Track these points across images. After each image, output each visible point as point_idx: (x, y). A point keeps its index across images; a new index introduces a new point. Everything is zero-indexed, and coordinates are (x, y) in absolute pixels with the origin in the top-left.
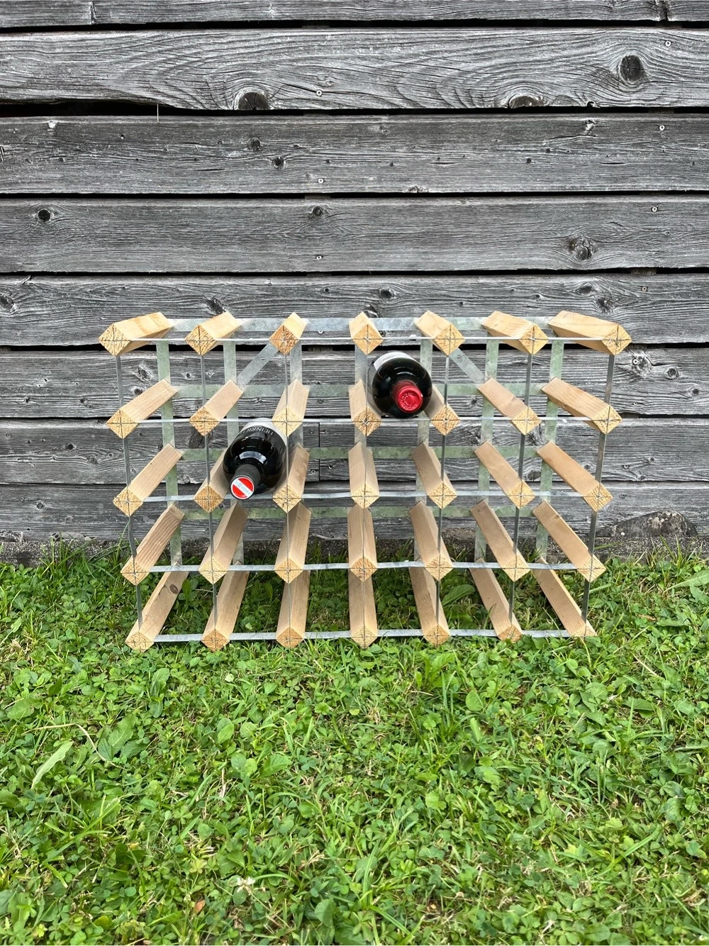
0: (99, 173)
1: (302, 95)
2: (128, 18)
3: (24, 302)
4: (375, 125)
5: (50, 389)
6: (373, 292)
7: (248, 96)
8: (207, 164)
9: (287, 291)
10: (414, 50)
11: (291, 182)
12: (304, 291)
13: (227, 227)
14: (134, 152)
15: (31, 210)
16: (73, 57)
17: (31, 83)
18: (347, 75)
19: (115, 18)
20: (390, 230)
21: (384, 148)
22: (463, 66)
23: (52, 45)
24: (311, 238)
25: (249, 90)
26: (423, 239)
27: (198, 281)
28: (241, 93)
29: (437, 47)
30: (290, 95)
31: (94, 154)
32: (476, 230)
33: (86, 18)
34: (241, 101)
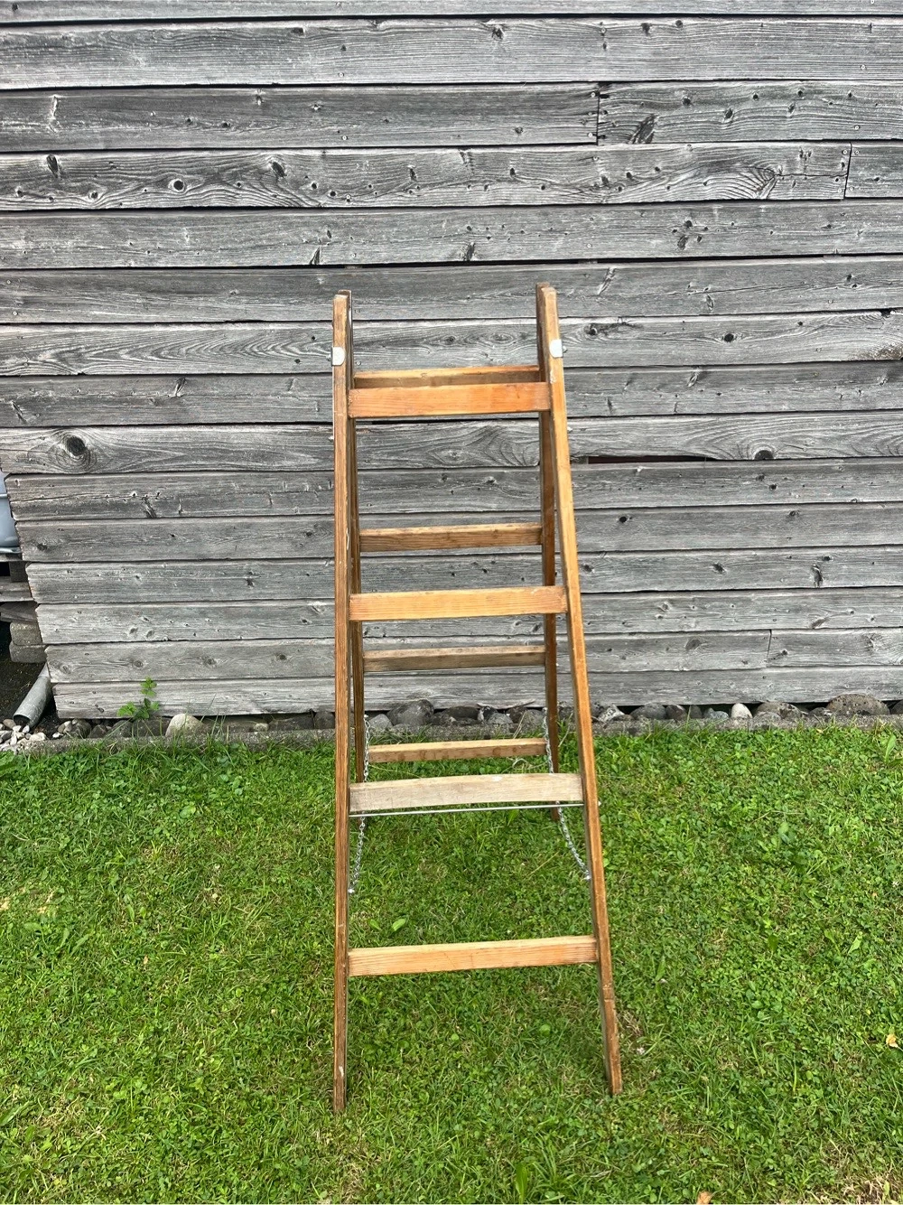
0: (663, 496)
1: (794, 450)
2: (697, 411)
3: (600, 568)
4: (837, 465)
5: (605, 617)
6: (818, 558)
7: (761, 452)
8: (730, 489)
9: (765, 558)
10: (867, 425)
11: (779, 498)
12: (776, 558)
13: (736, 522)
14: (685, 483)
15: (615, 517)
16: (660, 433)
17: (630, 447)
18: (824, 440)
19: (687, 411)
20: (836, 523)
21: (839, 479)
22: (895, 433)
23: (647, 426)
24: (786, 528)
25: (763, 449)
26: (855, 528)
27: (710, 554)
28: (758, 451)
29: (881, 423)
30: (787, 451)
31: (662, 485)
32: (889, 522)
33: (671, 411)
34: (757, 455)
